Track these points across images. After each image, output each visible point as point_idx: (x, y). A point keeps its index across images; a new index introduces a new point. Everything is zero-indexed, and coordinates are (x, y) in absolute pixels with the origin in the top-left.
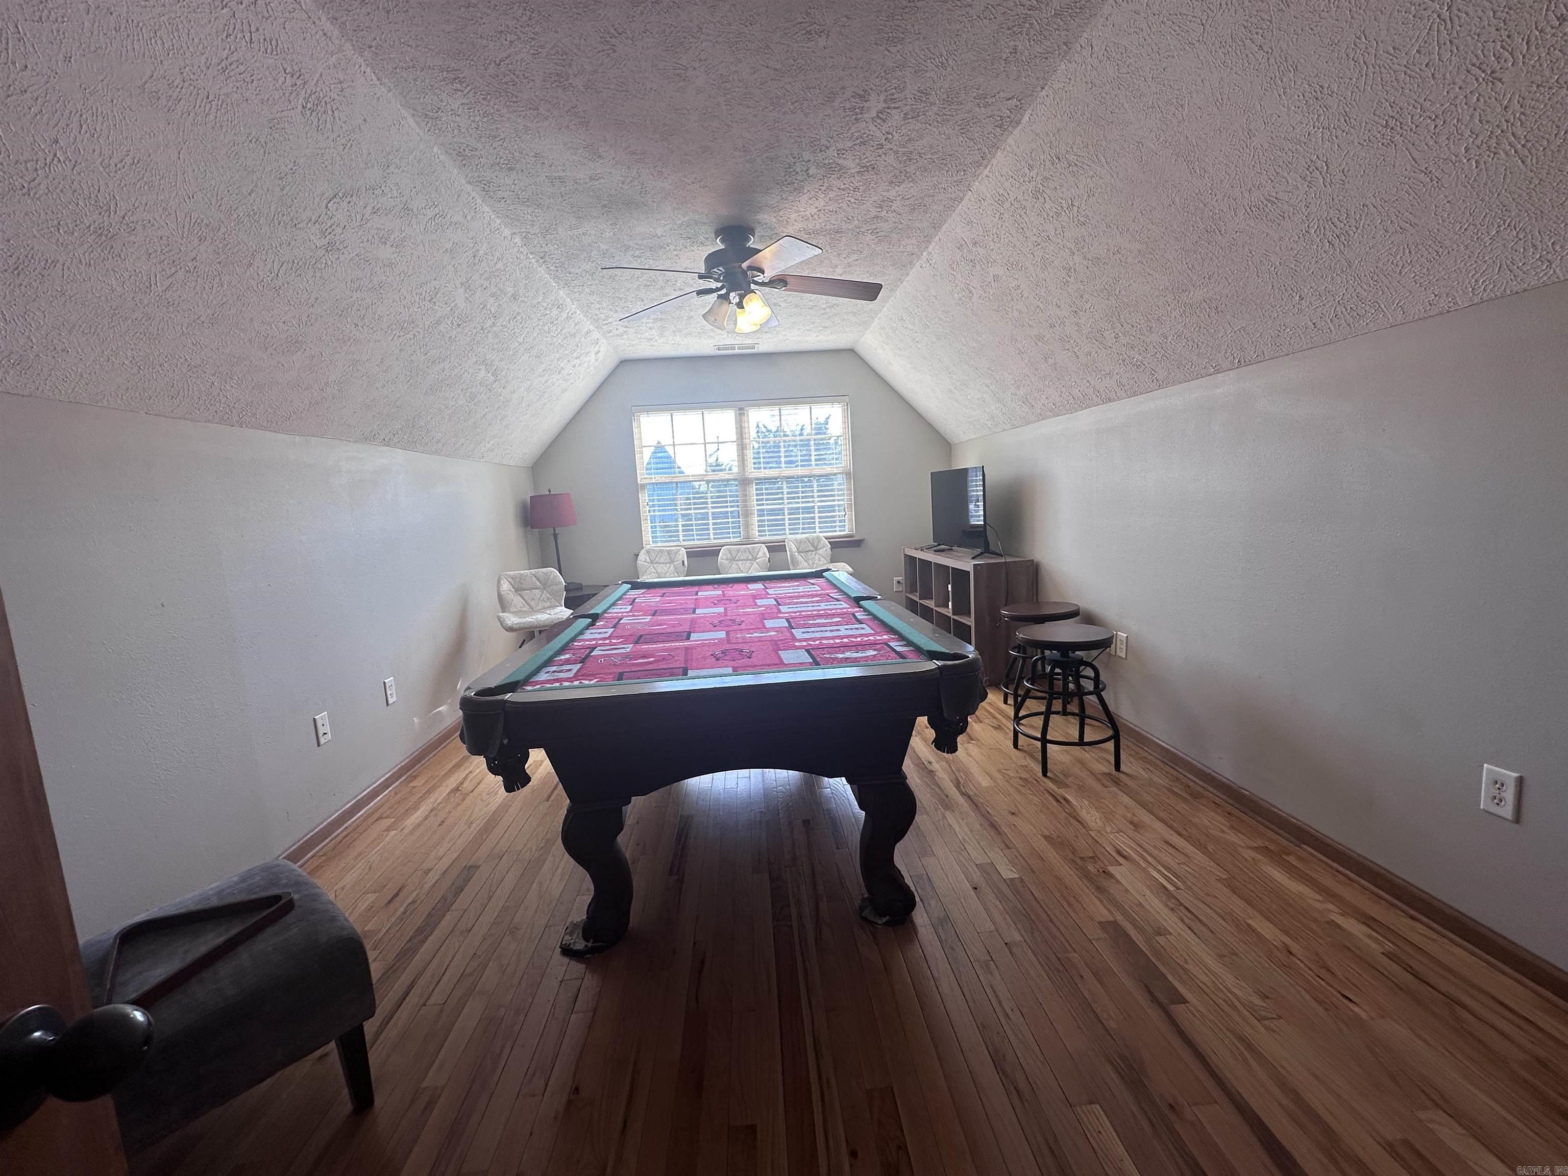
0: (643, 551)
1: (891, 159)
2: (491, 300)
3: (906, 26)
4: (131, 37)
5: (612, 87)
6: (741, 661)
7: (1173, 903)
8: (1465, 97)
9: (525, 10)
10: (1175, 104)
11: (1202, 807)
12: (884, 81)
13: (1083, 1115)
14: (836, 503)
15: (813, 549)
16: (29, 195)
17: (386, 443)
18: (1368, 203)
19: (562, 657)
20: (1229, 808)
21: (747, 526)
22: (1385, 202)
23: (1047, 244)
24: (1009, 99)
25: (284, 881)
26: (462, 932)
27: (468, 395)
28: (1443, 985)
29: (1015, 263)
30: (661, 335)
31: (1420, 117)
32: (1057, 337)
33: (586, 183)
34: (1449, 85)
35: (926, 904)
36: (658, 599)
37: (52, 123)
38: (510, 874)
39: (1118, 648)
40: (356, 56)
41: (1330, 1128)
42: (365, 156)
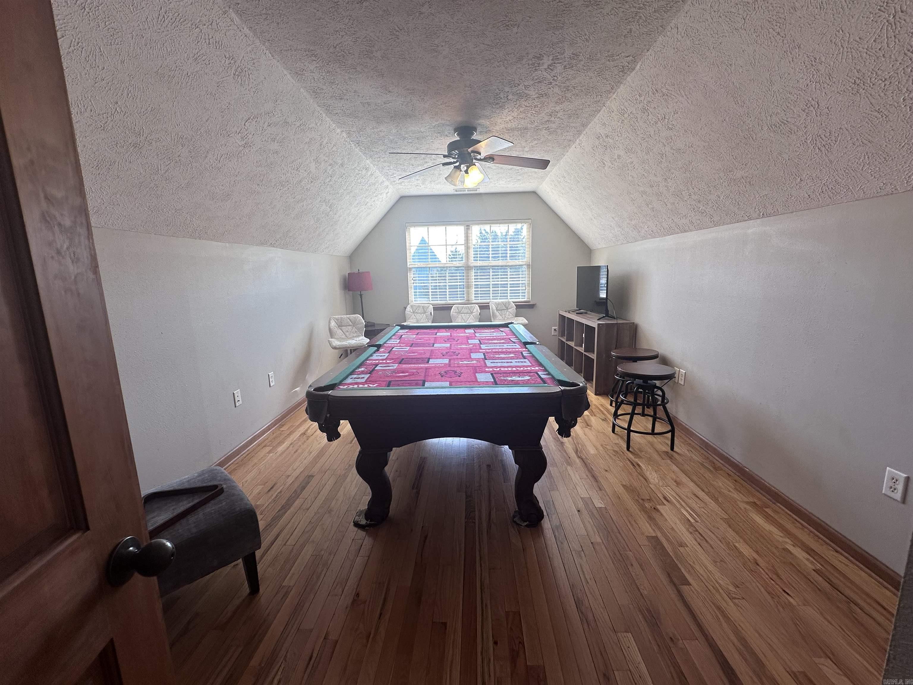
0: (409, 306)
1: (556, 90)
2: (329, 168)
3: (564, 20)
4: (152, 48)
5: (396, 56)
6: (455, 378)
7: (692, 529)
8: (904, 69)
9: (350, 20)
10: (727, 63)
11: (720, 476)
12: (552, 49)
13: (621, 638)
14: (520, 282)
15: (505, 309)
16: (104, 130)
17: (272, 245)
18: (843, 127)
19: (360, 370)
20: (737, 478)
21: (468, 293)
22: (853, 127)
23: (649, 139)
24: (627, 57)
25: (219, 478)
26: (304, 510)
27: (316, 219)
28: (848, 592)
29: (630, 149)
30: (423, 184)
31: (876, 79)
32: (655, 193)
33: (382, 105)
34: (893, 62)
35: (550, 517)
36: (414, 336)
37: (115, 94)
38: (329, 482)
39: (680, 379)
40: (261, 45)
41: (761, 661)
42: (265, 97)
